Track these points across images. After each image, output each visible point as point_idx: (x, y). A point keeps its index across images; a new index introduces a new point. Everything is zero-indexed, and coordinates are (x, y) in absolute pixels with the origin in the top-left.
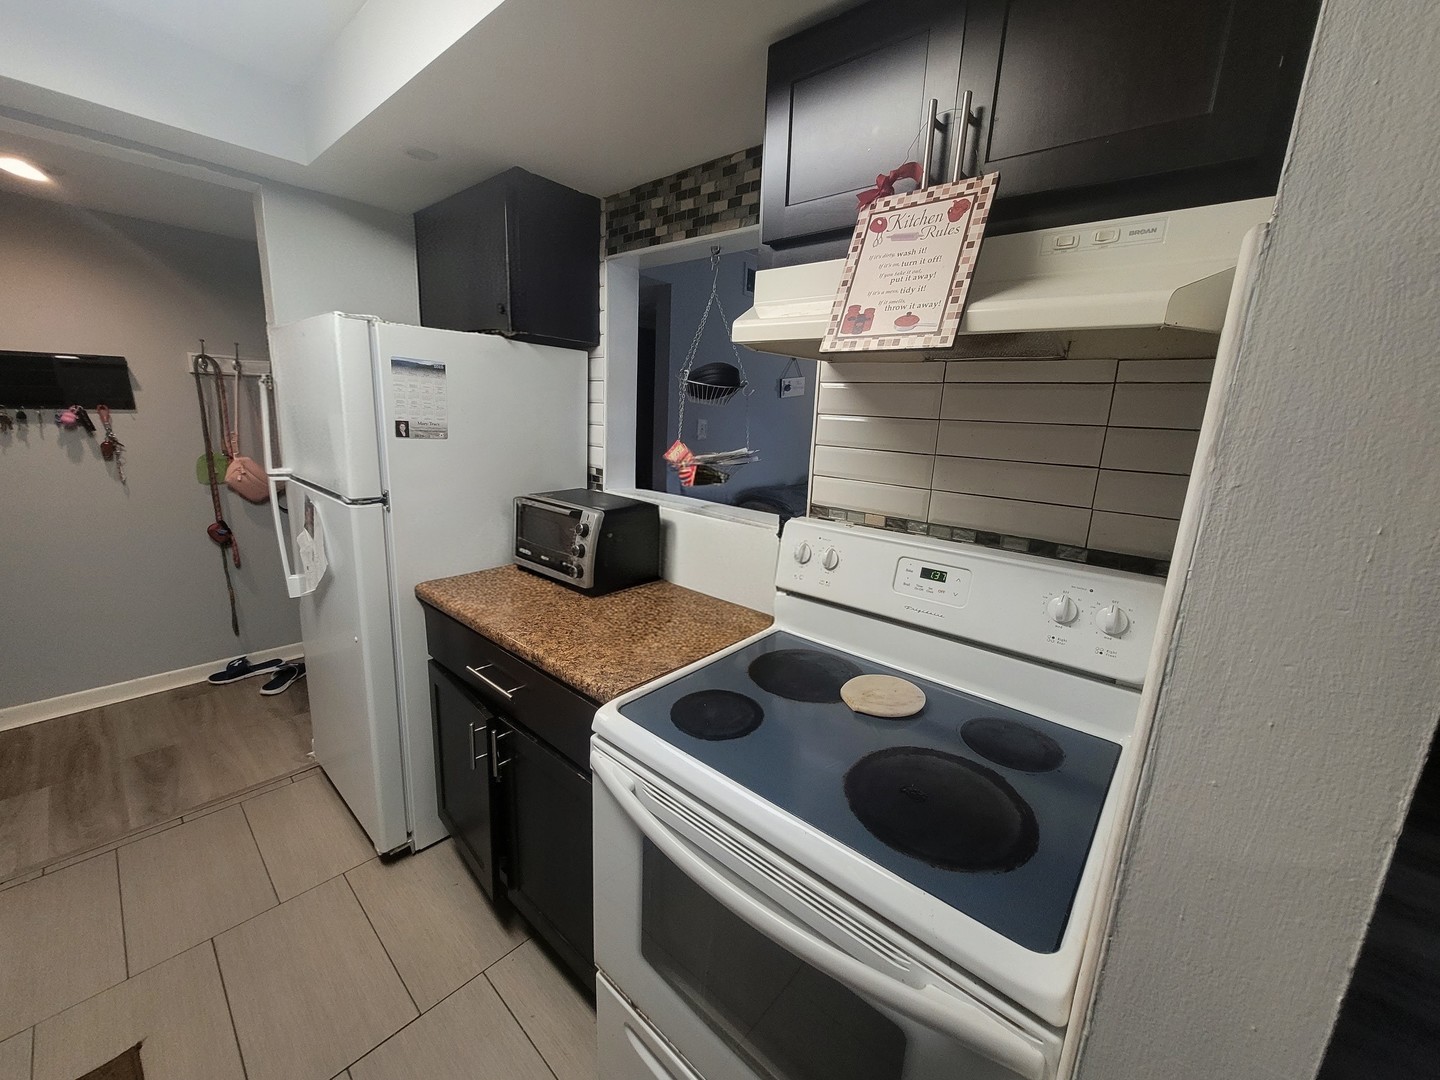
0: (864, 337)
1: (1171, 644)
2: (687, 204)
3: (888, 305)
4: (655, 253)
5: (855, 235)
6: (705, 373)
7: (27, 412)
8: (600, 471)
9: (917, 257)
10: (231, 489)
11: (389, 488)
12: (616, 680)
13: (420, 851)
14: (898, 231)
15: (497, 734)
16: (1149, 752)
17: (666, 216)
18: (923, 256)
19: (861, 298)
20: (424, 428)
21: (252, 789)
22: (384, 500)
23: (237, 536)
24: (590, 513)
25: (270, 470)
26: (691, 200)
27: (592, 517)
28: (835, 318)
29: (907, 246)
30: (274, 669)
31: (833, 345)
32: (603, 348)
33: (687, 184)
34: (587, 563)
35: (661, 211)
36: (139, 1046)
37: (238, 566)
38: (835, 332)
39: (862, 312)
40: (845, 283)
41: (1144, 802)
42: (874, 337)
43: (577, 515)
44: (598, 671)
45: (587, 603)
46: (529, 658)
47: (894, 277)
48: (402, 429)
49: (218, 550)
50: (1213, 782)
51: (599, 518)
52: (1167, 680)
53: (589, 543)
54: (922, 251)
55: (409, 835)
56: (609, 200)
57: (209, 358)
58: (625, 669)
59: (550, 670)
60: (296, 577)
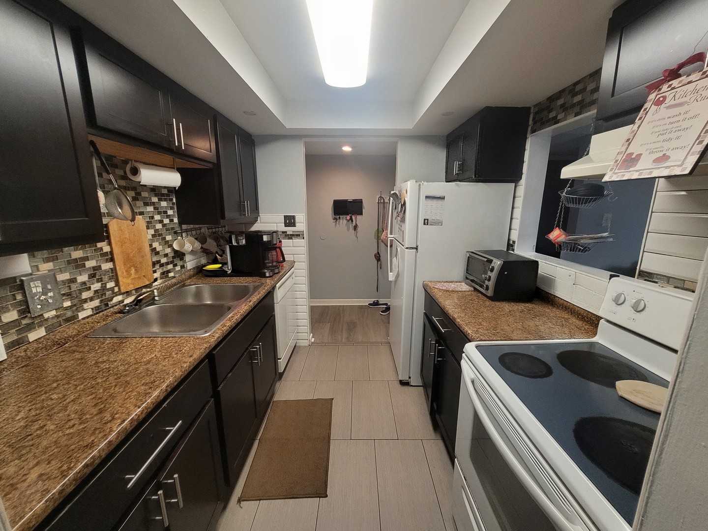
0: (630, 171)
1: (683, 355)
2: (578, 98)
3: (651, 151)
4: (557, 128)
5: (643, 109)
6: (577, 190)
7: (341, 216)
8: (514, 242)
9: (681, 118)
10: (382, 241)
11: (419, 244)
12: (481, 335)
13: (412, 386)
14: (673, 102)
15: (438, 346)
16: (668, 416)
17: (565, 108)
18: (686, 116)
19: (634, 149)
20: (434, 221)
21: (371, 343)
22: (417, 248)
23: (381, 258)
24: (496, 261)
25: (389, 236)
26: (581, 95)
27: (497, 263)
28: (616, 161)
29: (675, 111)
30: (385, 306)
31: (611, 177)
32: (523, 181)
33: (579, 88)
34: (491, 284)
35: (562, 106)
36: (333, 399)
37: (381, 268)
38: (614, 169)
39: (633, 157)
40: (628, 140)
41: (663, 444)
42: (637, 171)
43: (490, 261)
44: (476, 329)
45: (488, 303)
46: (451, 318)
47: (661, 133)
48: (426, 222)
49: (376, 262)
50: (703, 444)
51: (500, 264)
52: (680, 375)
53: (493, 275)
54: (686, 113)
55: (410, 378)
56: (535, 106)
57: (382, 197)
58: (488, 333)
59: (457, 324)
60: (391, 273)
